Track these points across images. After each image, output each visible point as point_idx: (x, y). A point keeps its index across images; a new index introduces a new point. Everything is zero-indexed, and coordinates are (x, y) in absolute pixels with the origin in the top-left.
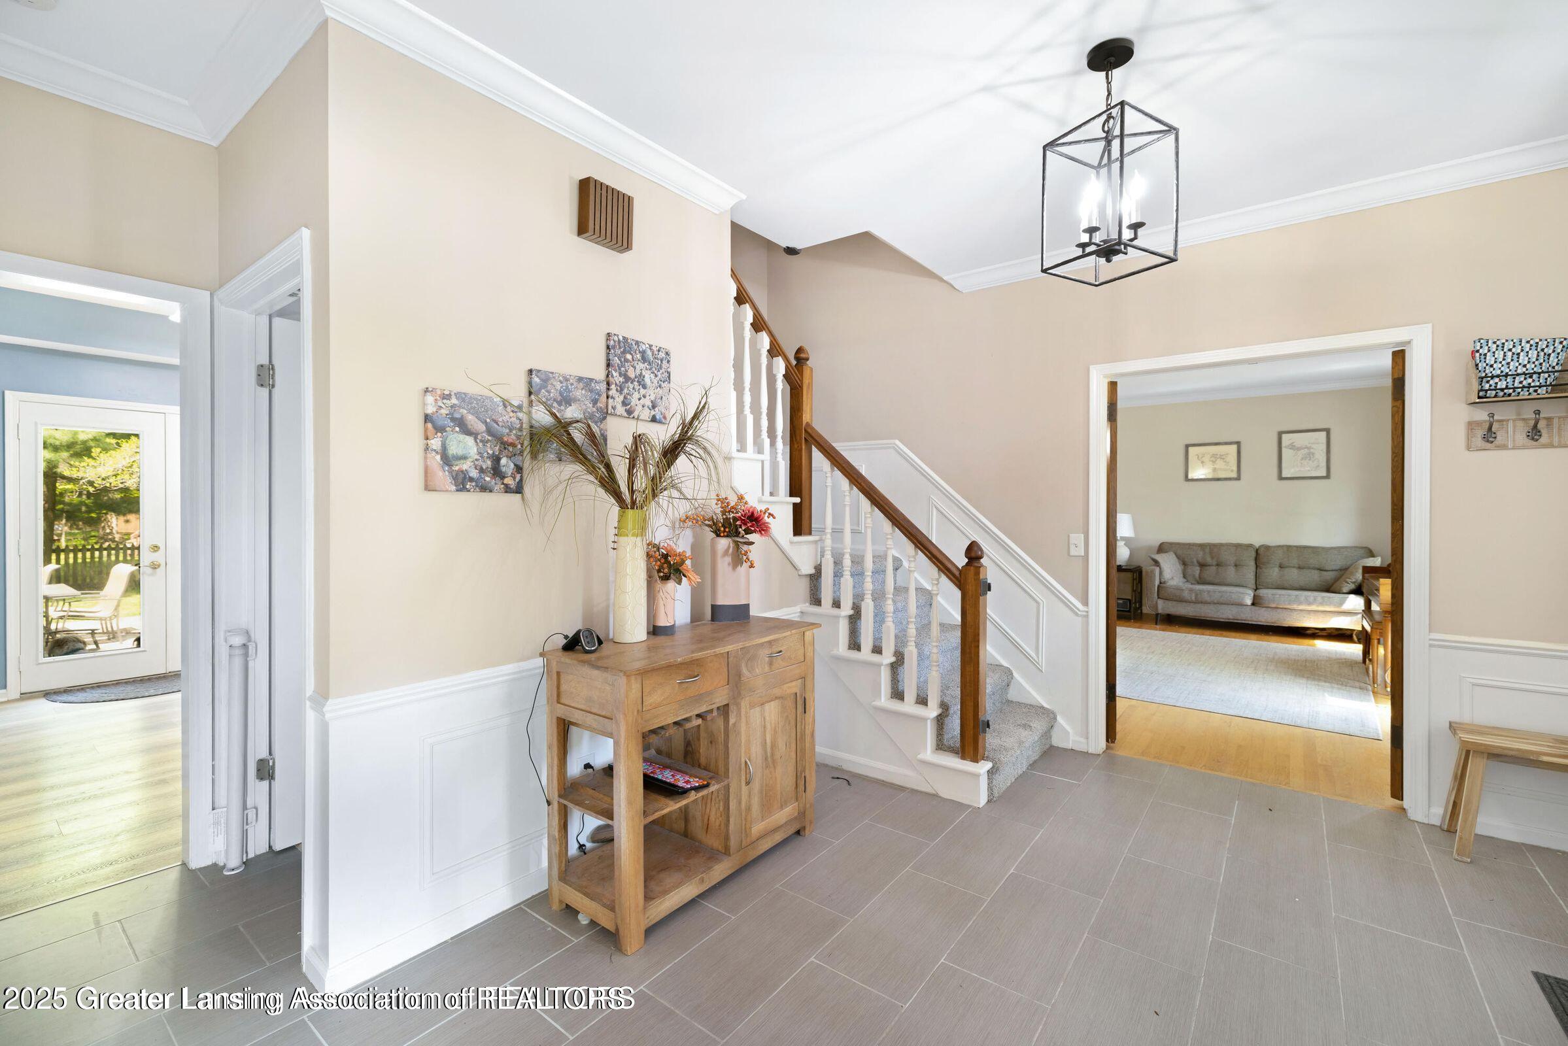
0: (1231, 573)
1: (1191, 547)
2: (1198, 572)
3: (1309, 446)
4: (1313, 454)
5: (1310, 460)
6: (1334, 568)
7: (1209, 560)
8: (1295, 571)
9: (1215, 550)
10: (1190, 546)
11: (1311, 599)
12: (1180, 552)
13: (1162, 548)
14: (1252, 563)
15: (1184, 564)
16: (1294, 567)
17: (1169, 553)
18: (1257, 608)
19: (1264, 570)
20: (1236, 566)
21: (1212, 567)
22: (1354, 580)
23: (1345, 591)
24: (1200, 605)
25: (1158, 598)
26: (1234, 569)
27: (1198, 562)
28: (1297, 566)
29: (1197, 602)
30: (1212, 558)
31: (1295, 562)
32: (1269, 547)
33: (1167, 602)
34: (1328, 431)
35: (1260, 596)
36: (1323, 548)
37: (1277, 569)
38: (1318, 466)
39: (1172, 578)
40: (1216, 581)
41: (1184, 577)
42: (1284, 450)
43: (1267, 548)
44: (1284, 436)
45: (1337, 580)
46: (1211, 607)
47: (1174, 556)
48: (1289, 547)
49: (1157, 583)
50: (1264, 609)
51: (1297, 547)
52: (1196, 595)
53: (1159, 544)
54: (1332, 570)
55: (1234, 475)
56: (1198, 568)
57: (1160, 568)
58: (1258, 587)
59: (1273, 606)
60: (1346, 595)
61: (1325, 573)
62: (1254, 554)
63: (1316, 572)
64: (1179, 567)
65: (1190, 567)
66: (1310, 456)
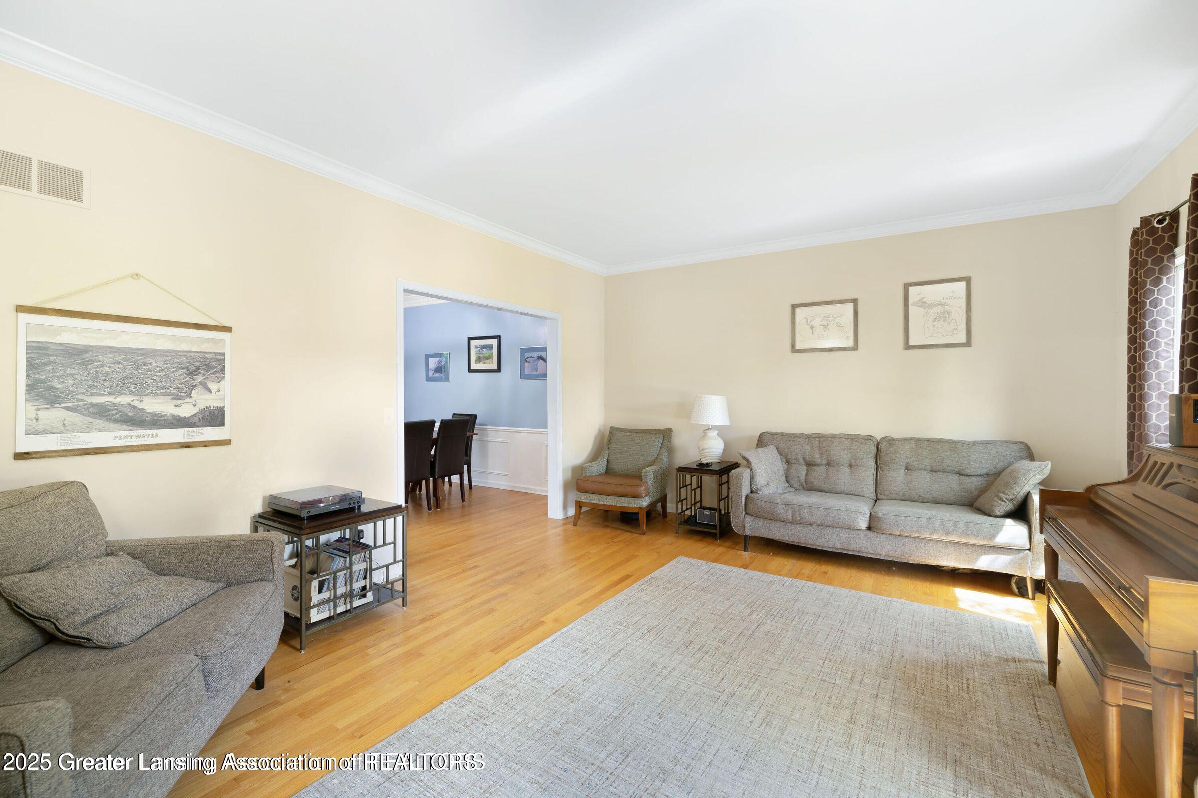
0: (843, 478)
1: (796, 439)
2: (804, 473)
3: (943, 301)
4: (949, 313)
5: (945, 321)
6: (980, 472)
7: (817, 458)
8: (926, 474)
9: (825, 444)
10: (795, 437)
11: (950, 525)
12: (782, 446)
13: (762, 441)
14: (872, 463)
15: (788, 462)
16: (925, 470)
17: (769, 447)
18: (874, 535)
19: (885, 472)
20: (850, 466)
21: (821, 467)
22: (1012, 497)
23: (998, 513)
24: (798, 527)
25: (746, 513)
26: (848, 471)
27: (804, 459)
28: (929, 468)
29: (794, 522)
30: (822, 455)
31: (926, 462)
32: (893, 440)
33: (757, 520)
34: (968, 280)
35: (877, 517)
36: (963, 443)
37: (902, 472)
38: (956, 329)
39: (768, 484)
40: (825, 486)
41: (787, 481)
42: (912, 309)
43: (891, 441)
44: (912, 289)
45: (984, 490)
46: (814, 529)
47: (775, 452)
48: (918, 440)
49: (746, 490)
50: (884, 536)
51: (928, 440)
52: (794, 512)
53: (759, 434)
54: (977, 475)
55: (850, 343)
56: (804, 468)
57: (751, 471)
58: (879, 496)
59: (897, 532)
60: (1002, 520)
61: (967, 479)
62: (873, 450)
63: (956, 477)
64: (780, 466)
65: (794, 466)
66: (945, 316)
